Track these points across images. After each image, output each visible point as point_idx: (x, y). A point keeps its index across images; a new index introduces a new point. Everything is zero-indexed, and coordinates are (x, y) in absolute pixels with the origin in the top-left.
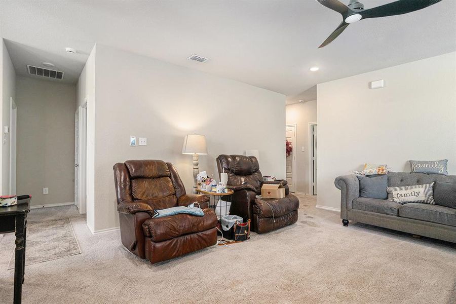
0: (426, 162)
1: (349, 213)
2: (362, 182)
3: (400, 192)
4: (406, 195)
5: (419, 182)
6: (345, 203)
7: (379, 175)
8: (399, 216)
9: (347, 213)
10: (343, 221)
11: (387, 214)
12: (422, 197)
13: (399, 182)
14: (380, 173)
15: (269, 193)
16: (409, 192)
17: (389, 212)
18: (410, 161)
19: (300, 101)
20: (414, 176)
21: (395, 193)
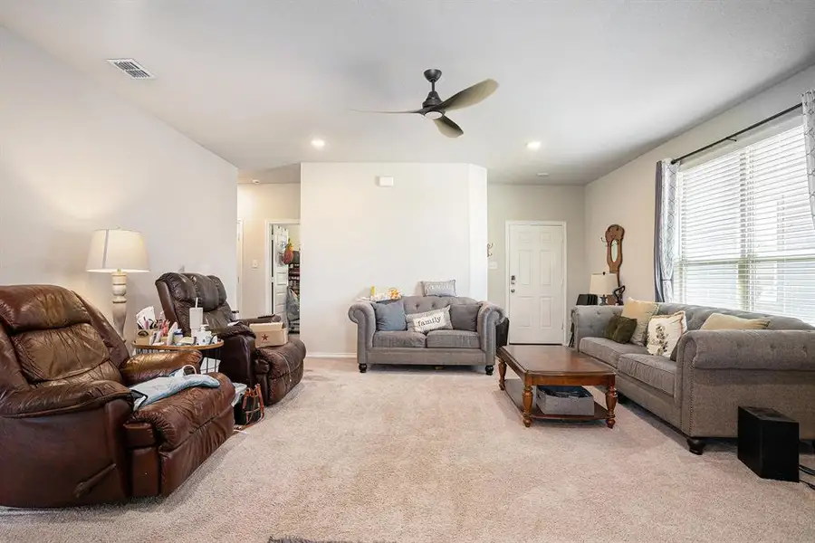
0: (439, 283)
1: (369, 354)
2: (378, 310)
3: (422, 320)
4: (428, 322)
5: (434, 306)
6: (364, 341)
7: (392, 301)
8: (426, 347)
9: (366, 354)
10: (360, 367)
11: (414, 347)
12: (443, 323)
13: (415, 308)
14: (393, 298)
15: (265, 338)
16: (430, 318)
17: (417, 344)
18: (422, 283)
19: (254, 181)
20: (429, 299)
21: (416, 321)
